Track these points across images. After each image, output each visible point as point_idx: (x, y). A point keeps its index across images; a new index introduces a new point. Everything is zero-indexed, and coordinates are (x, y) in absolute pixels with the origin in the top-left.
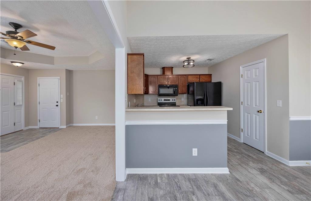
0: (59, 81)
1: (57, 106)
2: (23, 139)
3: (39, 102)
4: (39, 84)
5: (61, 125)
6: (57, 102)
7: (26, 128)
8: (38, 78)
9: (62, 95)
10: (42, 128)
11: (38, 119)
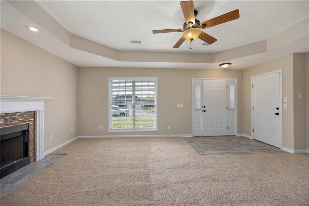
0: (281, 75)
1: (277, 114)
2: (227, 146)
3: (253, 107)
4: (253, 85)
5: (283, 146)
6: (278, 109)
7: (238, 134)
8: (252, 77)
9: (287, 98)
10: (256, 140)
11: (252, 128)
